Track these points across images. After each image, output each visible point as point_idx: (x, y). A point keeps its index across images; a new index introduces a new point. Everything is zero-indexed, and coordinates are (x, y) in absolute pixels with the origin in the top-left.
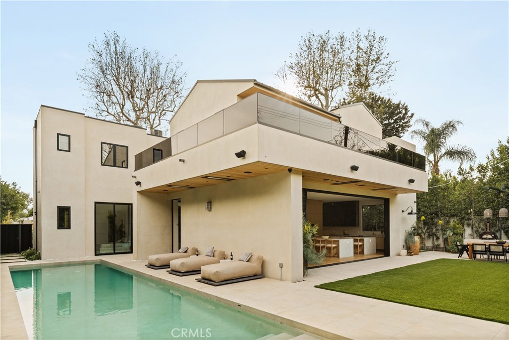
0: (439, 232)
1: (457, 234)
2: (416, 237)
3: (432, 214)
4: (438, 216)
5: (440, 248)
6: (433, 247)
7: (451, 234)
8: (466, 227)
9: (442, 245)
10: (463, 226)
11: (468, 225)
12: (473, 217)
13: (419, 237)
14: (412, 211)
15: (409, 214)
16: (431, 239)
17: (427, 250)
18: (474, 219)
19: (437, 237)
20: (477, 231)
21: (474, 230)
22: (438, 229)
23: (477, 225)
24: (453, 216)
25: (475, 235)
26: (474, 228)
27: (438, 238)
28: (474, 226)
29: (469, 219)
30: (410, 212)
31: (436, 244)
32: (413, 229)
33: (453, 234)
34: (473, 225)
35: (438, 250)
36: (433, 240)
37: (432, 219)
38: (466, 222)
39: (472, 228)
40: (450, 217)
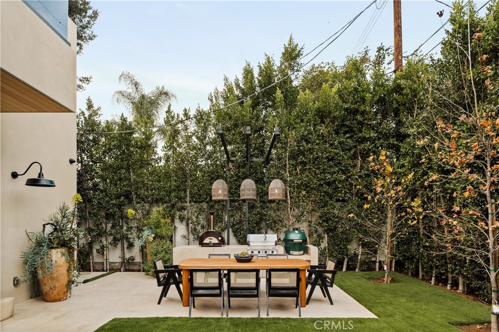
0: (131, 234)
1: (162, 238)
2: (54, 251)
3: (119, 198)
4: (130, 201)
5: (135, 264)
6: (123, 263)
7: (151, 239)
8: (177, 223)
9: (138, 259)
10: (173, 221)
11: (182, 219)
12: (188, 204)
13: (63, 250)
14: (41, 175)
15: (33, 182)
16: (119, 246)
17: (113, 270)
18: (191, 209)
19: (129, 242)
20: (195, 229)
21: (190, 228)
22: (131, 228)
23: (195, 219)
24: (157, 201)
25: (191, 237)
26: (191, 225)
27: (131, 245)
28: (190, 222)
29: (183, 208)
30: (36, 177)
31: (127, 256)
32: (49, 229)
33: (154, 238)
34: (188, 219)
35: (132, 267)
36: (123, 249)
37: (120, 206)
38: (178, 213)
39: (188, 225)
40: (151, 204)
